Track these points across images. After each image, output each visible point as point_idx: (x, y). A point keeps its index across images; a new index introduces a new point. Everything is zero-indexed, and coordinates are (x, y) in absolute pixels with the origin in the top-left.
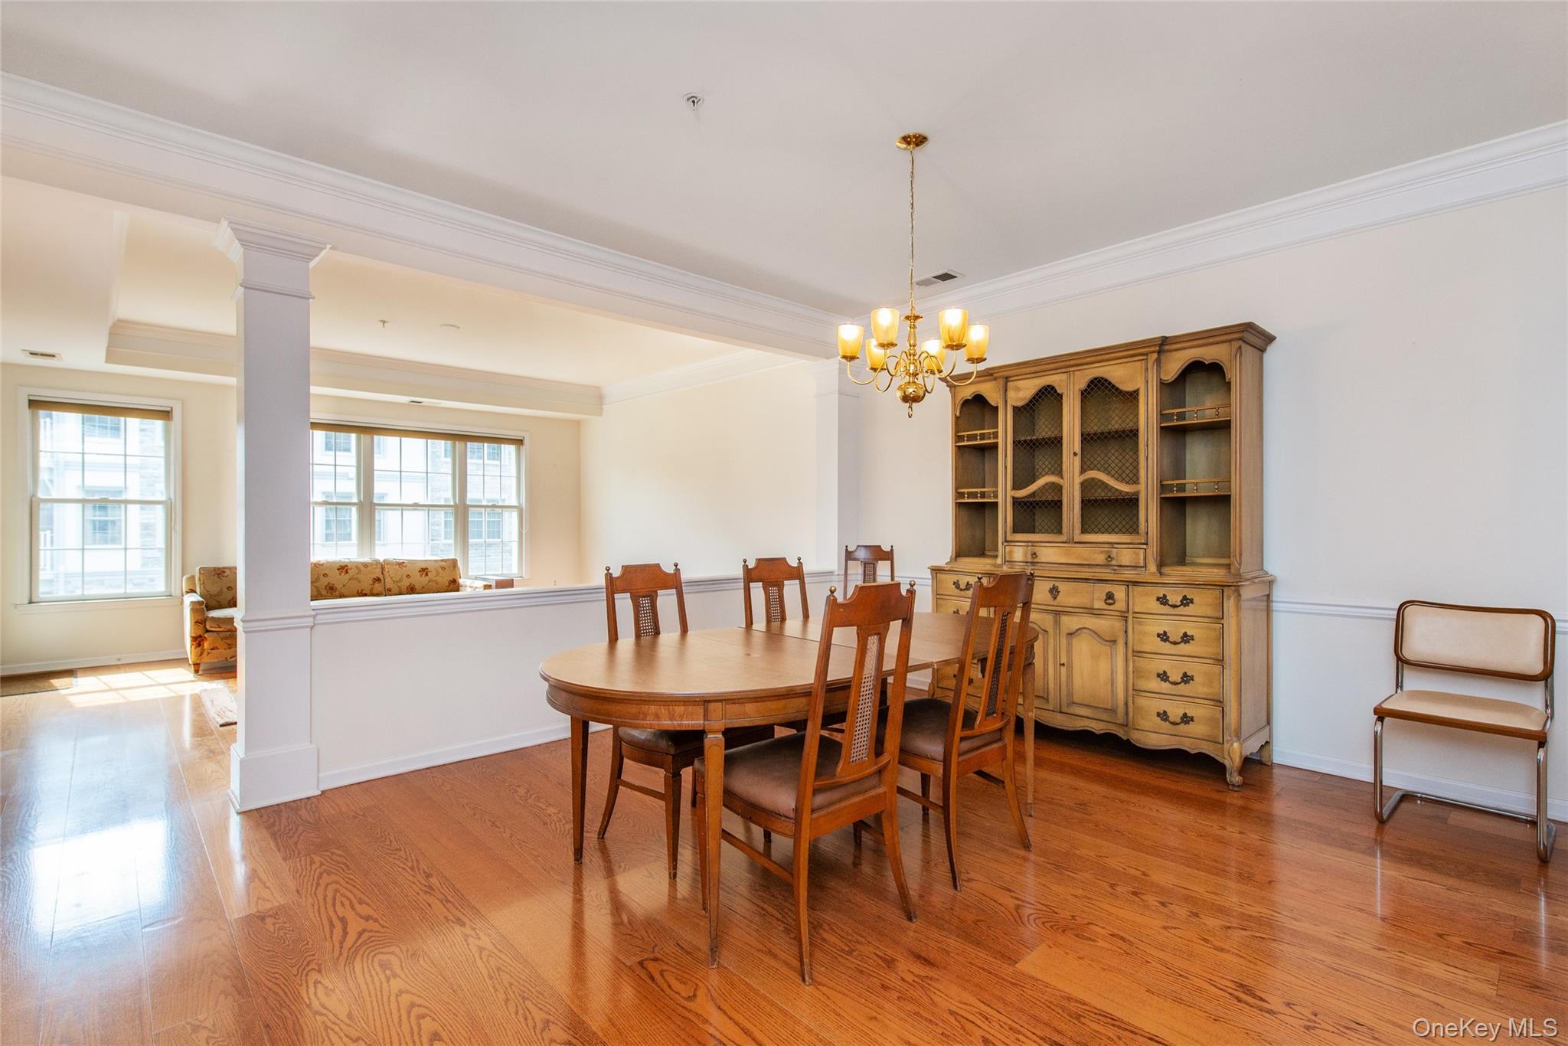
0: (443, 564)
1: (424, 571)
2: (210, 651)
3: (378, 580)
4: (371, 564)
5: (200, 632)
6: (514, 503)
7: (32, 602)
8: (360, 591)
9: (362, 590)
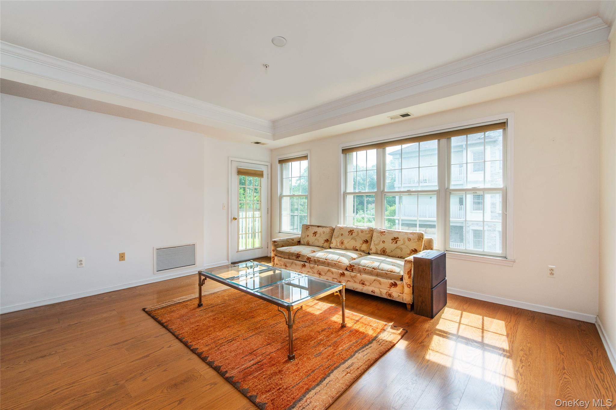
0: (411, 236)
1: (395, 240)
3: (366, 242)
4: (366, 231)
7: (280, 233)
8: (354, 247)
9: (355, 247)
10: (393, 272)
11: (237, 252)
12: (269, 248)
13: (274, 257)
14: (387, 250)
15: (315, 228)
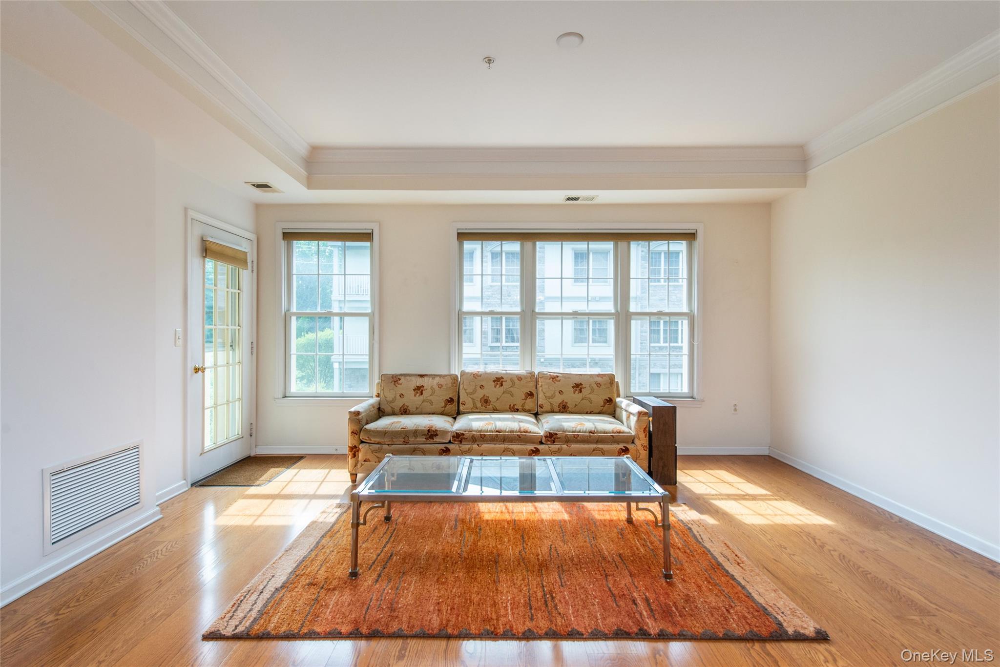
0: (599, 379)
1: (578, 387)
2: (363, 463)
3: (530, 394)
4: (526, 377)
5: (356, 443)
6: (685, 309)
7: (285, 397)
8: (512, 406)
9: (514, 405)
10: (622, 433)
11: (201, 454)
12: (253, 436)
13: (357, 446)
14: (568, 405)
15: (413, 378)
